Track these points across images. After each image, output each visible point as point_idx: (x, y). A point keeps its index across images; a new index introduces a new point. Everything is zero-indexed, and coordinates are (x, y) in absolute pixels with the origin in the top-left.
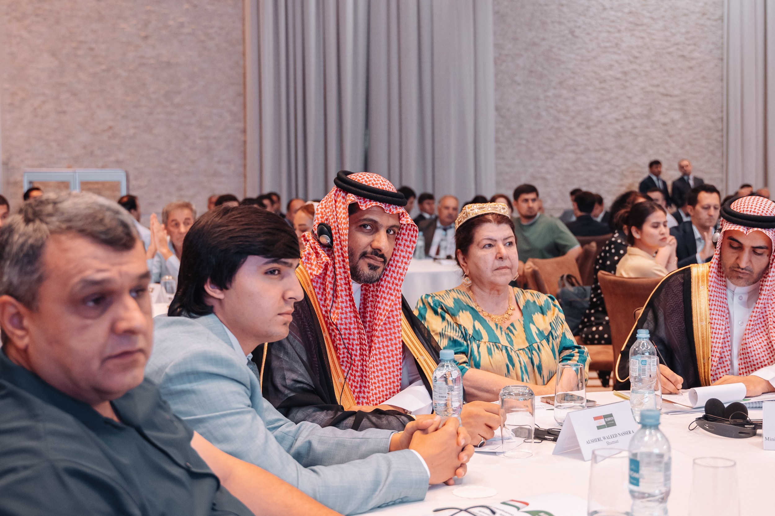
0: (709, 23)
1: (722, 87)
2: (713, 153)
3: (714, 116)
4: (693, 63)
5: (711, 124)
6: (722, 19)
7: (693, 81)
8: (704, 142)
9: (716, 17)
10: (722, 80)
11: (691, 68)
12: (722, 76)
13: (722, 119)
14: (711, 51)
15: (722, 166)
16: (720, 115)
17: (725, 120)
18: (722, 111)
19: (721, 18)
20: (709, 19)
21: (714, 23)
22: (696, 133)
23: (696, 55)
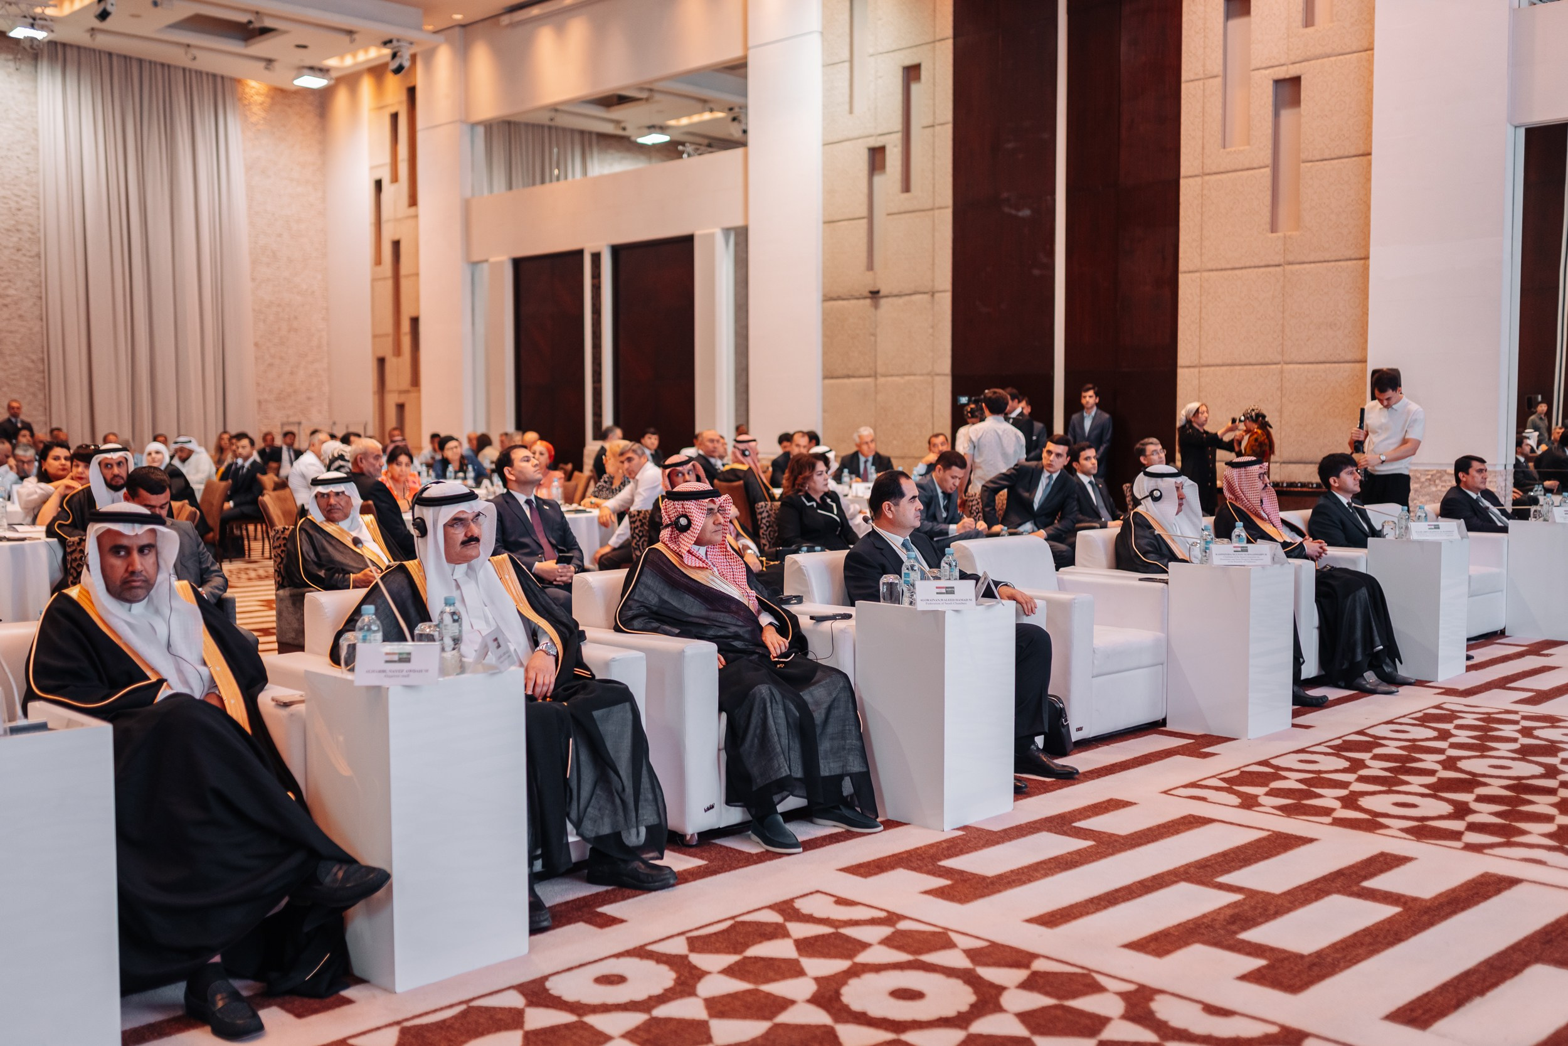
0: (24, 259)
1: (42, 327)
2: (34, 395)
3: (34, 357)
4: (7, 301)
5: (31, 365)
6: (40, 257)
7: (8, 319)
8: (23, 383)
9: (33, 253)
10: (41, 320)
11: (6, 305)
12: (41, 314)
13: (43, 360)
14: (28, 289)
15: (46, 409)
16: (41, 356)
17: (46, 360)
18: (43, 352)
19: (38, 255)
20: (24, 255)
21: (31, 260)
22: (14, 374)
23: (11, 292)
